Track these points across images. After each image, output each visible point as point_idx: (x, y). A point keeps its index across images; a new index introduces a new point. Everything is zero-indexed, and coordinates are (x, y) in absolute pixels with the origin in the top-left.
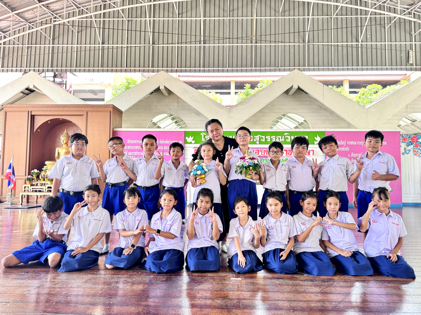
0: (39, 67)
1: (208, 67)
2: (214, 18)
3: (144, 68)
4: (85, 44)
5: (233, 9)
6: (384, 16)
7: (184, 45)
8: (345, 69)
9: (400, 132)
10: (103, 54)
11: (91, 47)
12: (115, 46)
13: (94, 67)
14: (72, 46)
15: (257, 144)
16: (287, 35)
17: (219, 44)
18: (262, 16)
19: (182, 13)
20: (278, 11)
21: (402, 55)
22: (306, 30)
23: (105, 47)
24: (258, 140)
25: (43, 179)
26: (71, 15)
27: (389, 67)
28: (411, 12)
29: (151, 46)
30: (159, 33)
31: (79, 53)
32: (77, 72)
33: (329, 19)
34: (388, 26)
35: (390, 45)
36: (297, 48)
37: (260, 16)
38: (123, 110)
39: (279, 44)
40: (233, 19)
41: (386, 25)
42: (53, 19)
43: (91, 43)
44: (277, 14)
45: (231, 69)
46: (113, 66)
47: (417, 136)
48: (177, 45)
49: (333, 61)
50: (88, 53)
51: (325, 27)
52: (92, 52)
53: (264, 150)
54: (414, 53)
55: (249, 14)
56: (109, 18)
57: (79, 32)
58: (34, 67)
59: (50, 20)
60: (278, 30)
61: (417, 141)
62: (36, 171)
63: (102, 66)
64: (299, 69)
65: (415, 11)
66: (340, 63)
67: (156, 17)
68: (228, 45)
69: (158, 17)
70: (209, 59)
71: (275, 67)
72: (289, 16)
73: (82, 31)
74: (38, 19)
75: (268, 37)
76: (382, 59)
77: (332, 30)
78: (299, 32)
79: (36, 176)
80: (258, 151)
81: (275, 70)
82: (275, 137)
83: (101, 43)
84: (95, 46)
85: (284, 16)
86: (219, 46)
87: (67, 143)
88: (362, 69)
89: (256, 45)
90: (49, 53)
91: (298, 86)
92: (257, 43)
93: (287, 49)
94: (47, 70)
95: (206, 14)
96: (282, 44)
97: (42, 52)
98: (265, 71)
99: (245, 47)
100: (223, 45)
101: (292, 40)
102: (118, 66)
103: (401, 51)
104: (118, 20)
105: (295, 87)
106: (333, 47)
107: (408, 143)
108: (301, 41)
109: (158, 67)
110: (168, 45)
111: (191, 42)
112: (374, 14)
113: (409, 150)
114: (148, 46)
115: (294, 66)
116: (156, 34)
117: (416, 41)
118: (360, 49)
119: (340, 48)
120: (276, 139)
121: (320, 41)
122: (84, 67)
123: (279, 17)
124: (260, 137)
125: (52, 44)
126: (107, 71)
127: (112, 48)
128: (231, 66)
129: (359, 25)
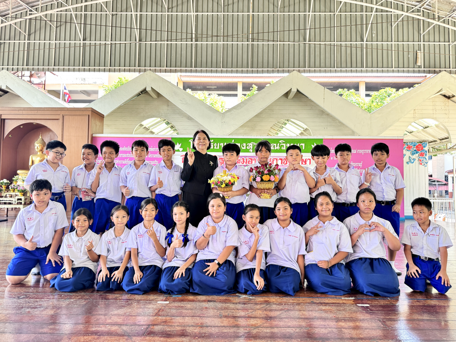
0: (13, 65)
1: (200, 66)
2: (207, 13)
3: (130, 68)
4: (65, 40)
5: (228, 3)
6: (391, 13)
7: (174, 43)
8: (349, 71)
9: (403, 140)
10: (84, 51)
11: (71, 44)
12: (98, 42)
13: (74, 66)
14: (50, 43)
15: (250, 152)
16: (286, 33)
17: (212, 41)
18: (259, 11)
19: (172, 8)
20: (277, 6)
21: (409, 56)
22: (307, 28)
23: (86, 44)
24: (251, 148)
25: (13, 190)
26: (49, 7)
27: (395, 69)
28: (420, 10)
29: (138, 43)
30: (146, 29)
31: (57, 50)
32: (56, 71)
33: (332, 16)
34: (395, 25)
35: (397, 45)
36: (297, 47)
37: (257, 11)
38: (105, 114)
39: (277, 43)
40: (228, 15)
41: (393, 23)
42: (29, 12)
43: (71, 39)
44: (276, 9)
45: (225, 69)
46: (96, 65)
47: (422, 144)
48: (166, 43)
49: (335, 62)
50: (67, 50)
51: (328, 25)
52: (72, 49)
54: (422, 54)
55: (246, 9)
56: (91, 11)
57: (58, 27)
58: (8, 65)
59: (25, 12)
60: (277, 27)
61: (422, 149)
62: (5, 181)
63: (83, 65)
64: (299, 71)
65: (424, 8)
66: (344, 64)
67: (143, 11)
68: (222, 43)
69: (145, 11)
70: (202, 58)
71: (273, 68)
72: (289, 12)
73: (61, 25)
74: (10, 12)
75: (266, 35)
76: (388, 60)
77: (335, 28)
78: (299, 30)
79: (6, 186)
80: (251, 159)
81: (273, 72)
83: (82, 40)
84: (75, 43)
85: (284, 12)
86: (212, 44)
87: (41, 150)
88: (367, 71)
89: (253, 44)
90: (24, 50)
92: (253, 42)
93: (286, 48)
94: (21, 69)
95: (199, 9)
96: (280, 43)
97: (17, 49)
98: (263, 72)
99: (241, 45)
100: (217, 43)
101: (292, 39)
102: (101, 65)
103: (409, 51)
104: (101, 14)
105: (294, 90)
106: (335, 47)
107: (413, 152)
108: (302, 39)
109: (145, 67)
110: (157, 42)
111: (181, 39)
112: (381, 11)
113: (414, 159)
114: (134, 44)
115: (294, 67)
116: (143, 32)
117: (425, 41)
118: (364, 49)
119: (343, 49)
121: (321, 40)
122: (64, 66)
123: (277, 13)
125: (28, 40)
126: (89, 70)
127: (94, 44)
128: (226, 66)
129: (364, 23)
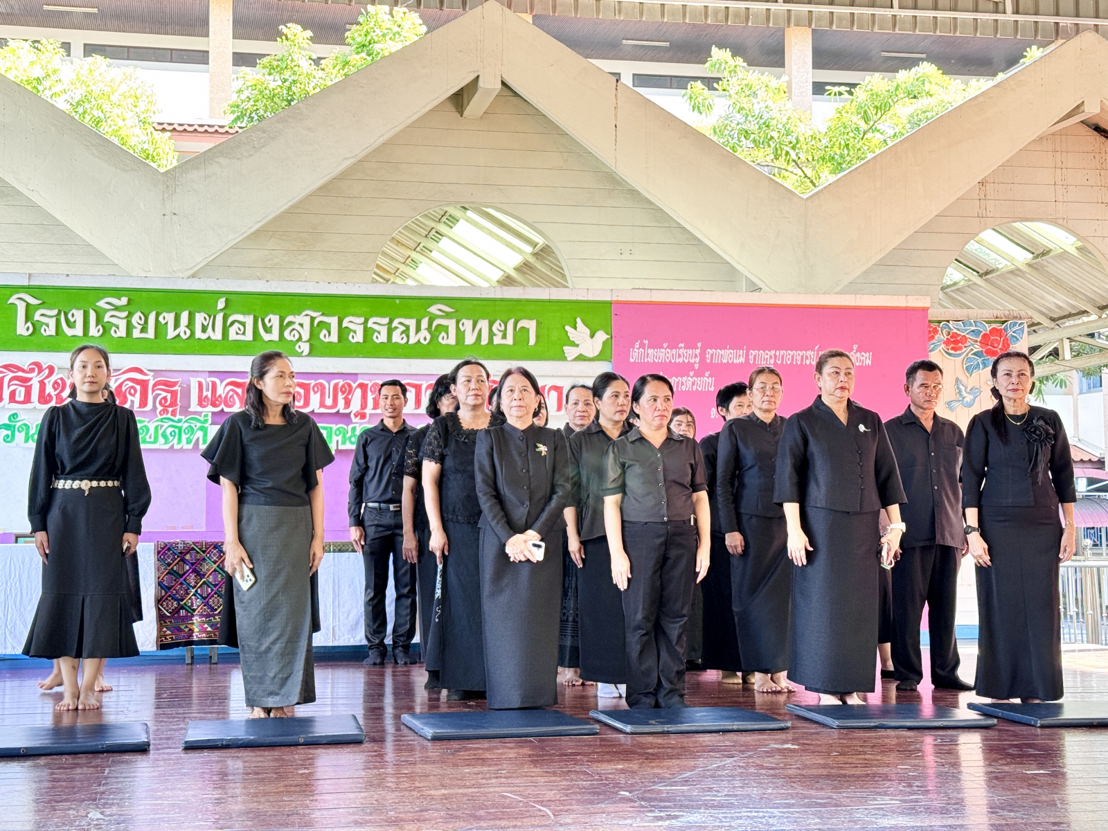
9: (925, 310)
15: (300, 355)
24: (306, 336)
53: (336, 386)
80: (305, 387)
82: (386, 321)
91: (503, 83)
105: (490, 84)
107: (969, 359)
120: (390, 332)
124: (313, 319)
